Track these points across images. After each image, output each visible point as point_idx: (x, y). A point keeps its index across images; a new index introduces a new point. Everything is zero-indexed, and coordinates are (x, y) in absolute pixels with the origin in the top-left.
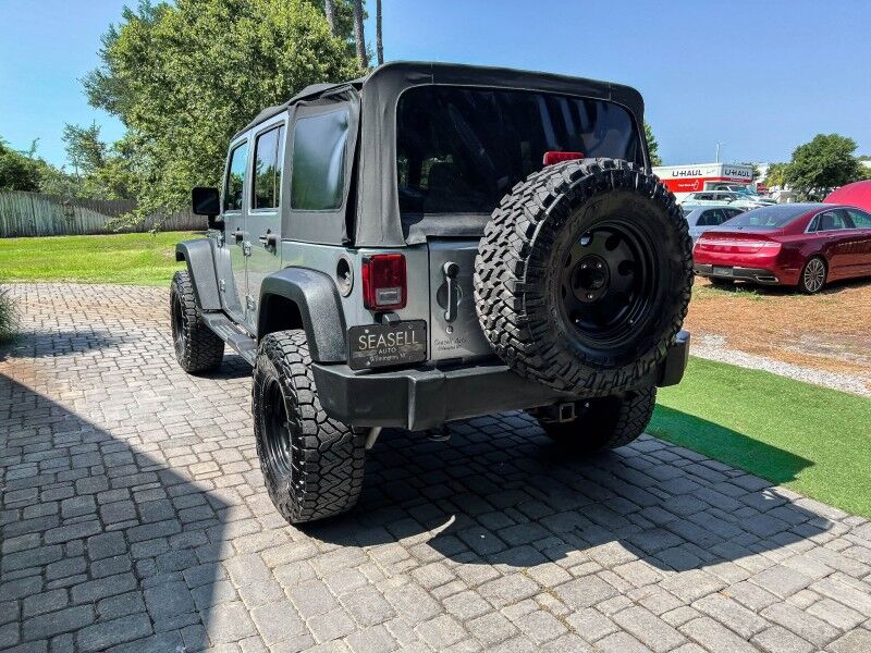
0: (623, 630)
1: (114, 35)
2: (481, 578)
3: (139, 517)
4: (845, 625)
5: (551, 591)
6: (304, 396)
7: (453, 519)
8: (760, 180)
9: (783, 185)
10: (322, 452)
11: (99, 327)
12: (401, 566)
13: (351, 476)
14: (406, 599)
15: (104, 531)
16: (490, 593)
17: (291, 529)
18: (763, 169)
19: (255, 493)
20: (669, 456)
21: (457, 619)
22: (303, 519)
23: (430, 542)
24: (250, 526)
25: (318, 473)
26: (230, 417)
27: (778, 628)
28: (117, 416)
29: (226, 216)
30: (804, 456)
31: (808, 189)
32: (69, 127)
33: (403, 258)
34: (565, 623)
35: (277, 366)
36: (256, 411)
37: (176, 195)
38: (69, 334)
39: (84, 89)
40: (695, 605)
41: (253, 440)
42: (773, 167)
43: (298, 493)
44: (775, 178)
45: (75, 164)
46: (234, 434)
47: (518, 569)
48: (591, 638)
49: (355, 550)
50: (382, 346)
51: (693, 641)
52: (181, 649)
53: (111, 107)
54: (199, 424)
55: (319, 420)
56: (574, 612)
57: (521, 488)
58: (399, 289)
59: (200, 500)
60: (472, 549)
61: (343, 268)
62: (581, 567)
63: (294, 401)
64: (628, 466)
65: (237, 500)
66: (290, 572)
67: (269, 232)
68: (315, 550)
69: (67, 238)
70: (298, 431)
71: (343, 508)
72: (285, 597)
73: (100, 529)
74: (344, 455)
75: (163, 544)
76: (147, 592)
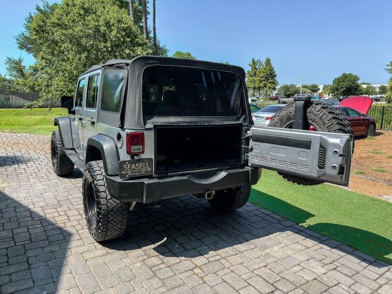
0: (225, 282)
1: (31, 17)
2: (172, 263)
3: (31, 239)
4: (309, 279)
5: (200, 268)
6: (102, 189)
7: (165, 239)
8: (320, 92)
9: (329, 94)
10: (109, 212)
11: (18, 154)
12: (141, 258)
13: (121, 222)
14: (141, 272)
15: (15, 245)
16: (175, 268)
17: (97, 244)
18: (321, 87)
19: (83, 229)
20: (257, 212)
21: (160, 279)
22: (102, 240)
23: (154, 249)
24: (80, 243)
25: (107, 220)
26: (75, 196)
27: (284, 280)
28: (23, 195)
29: (76, 108)
30: (312, 213)
31: (339, 96)
32: (8, 58)
33: (143, 133)
34: (203, 280)
35: (91, 176)
36: (84, 194)
37: (58, 92)
38: (4, 157)
39: (16, 41)
40: (255, 272)
41: (83, 206)
42: (325, 86)
43: (99, 228)
44: (326, 91)
45: (11, 75)
46: (76, 203)
47: (188, 259)
48: (212, 285)
49: (123, 252)
50: (133, 169)
51: (251, 285)
52: (45, 293)
53: (28, 50)
54: (61, 199)
55: (108, 198)
56: (207, 275)
57: (195, 226)
58: (142, 146)
59: (59, 232)
60: (170, 251)
61: (119, 137)
62: (213, 258)
63: (98, 191)
64: (240, 217)
65: (74, 231)
66: (94, 261)
67: (92, 118)
68: (106, 252)
69: (6, 109)
70: (99, 203)
71: (118, 235)
72: (91, 271)
73: (13, 245)
74: (118, 213)
75: (41, 250)
76: (32, 271)
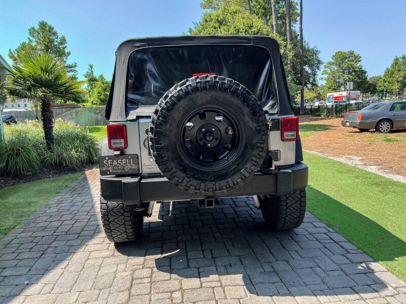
2: (159, 279)
3: (68, 231)
5: (183, 292)
7: (177, 251)
10: (109, 212)
12: (135, 267)
13: (124, 224)
14: (121, 281)
16: (156, 286)
17: (113, 244)
21: (130, 294)
23: (157, 259)
25: (108, 221)
33: (125, 126)
47: (180, 278)
49: (125, 257)
50: (115, 166)
56: (183, 303)
59: (94, 228)
60: (170, 265)
62: (210, 283)
68: (112, 254)
72: (81, 270)
74: (119, 214)
75: (64, 243)
